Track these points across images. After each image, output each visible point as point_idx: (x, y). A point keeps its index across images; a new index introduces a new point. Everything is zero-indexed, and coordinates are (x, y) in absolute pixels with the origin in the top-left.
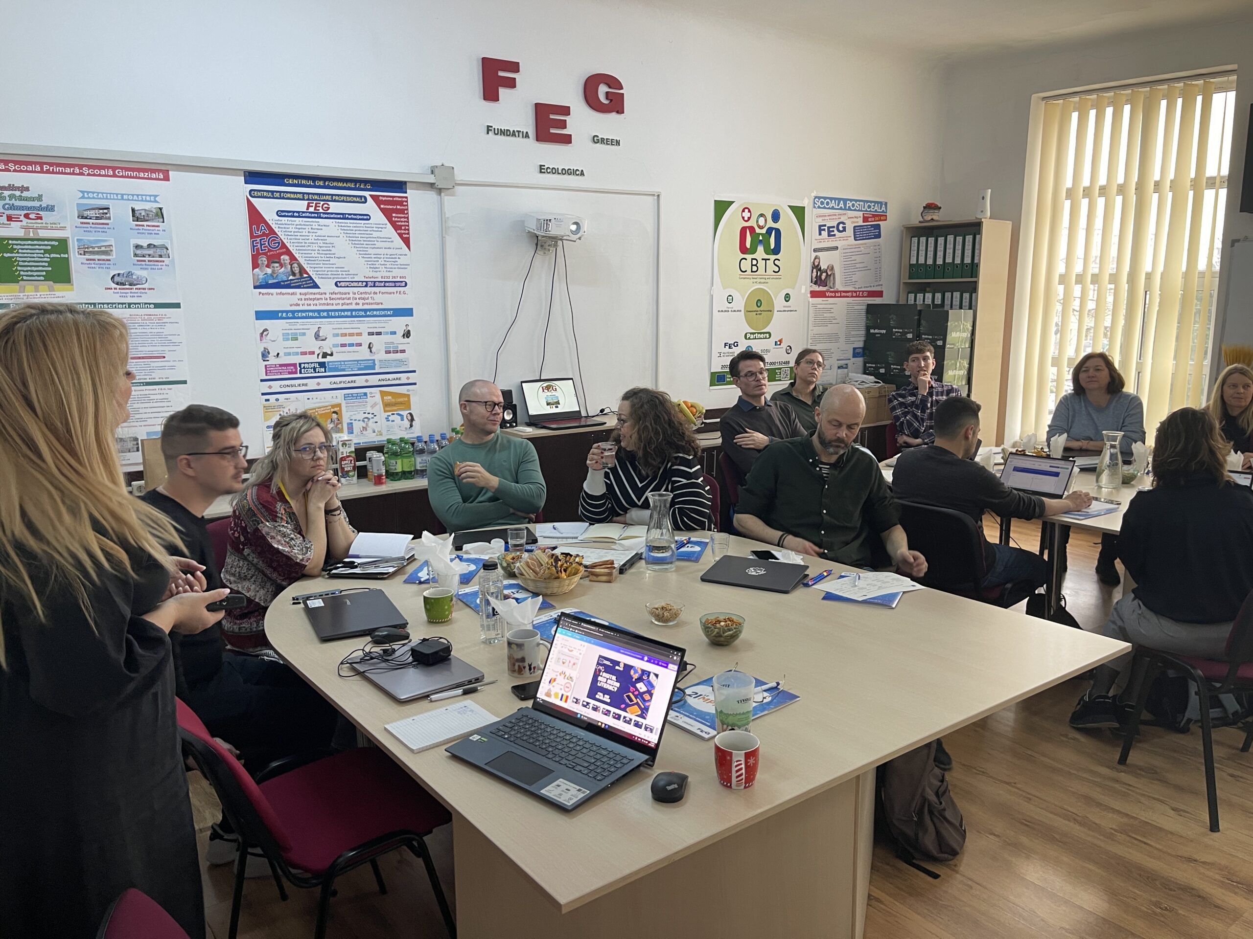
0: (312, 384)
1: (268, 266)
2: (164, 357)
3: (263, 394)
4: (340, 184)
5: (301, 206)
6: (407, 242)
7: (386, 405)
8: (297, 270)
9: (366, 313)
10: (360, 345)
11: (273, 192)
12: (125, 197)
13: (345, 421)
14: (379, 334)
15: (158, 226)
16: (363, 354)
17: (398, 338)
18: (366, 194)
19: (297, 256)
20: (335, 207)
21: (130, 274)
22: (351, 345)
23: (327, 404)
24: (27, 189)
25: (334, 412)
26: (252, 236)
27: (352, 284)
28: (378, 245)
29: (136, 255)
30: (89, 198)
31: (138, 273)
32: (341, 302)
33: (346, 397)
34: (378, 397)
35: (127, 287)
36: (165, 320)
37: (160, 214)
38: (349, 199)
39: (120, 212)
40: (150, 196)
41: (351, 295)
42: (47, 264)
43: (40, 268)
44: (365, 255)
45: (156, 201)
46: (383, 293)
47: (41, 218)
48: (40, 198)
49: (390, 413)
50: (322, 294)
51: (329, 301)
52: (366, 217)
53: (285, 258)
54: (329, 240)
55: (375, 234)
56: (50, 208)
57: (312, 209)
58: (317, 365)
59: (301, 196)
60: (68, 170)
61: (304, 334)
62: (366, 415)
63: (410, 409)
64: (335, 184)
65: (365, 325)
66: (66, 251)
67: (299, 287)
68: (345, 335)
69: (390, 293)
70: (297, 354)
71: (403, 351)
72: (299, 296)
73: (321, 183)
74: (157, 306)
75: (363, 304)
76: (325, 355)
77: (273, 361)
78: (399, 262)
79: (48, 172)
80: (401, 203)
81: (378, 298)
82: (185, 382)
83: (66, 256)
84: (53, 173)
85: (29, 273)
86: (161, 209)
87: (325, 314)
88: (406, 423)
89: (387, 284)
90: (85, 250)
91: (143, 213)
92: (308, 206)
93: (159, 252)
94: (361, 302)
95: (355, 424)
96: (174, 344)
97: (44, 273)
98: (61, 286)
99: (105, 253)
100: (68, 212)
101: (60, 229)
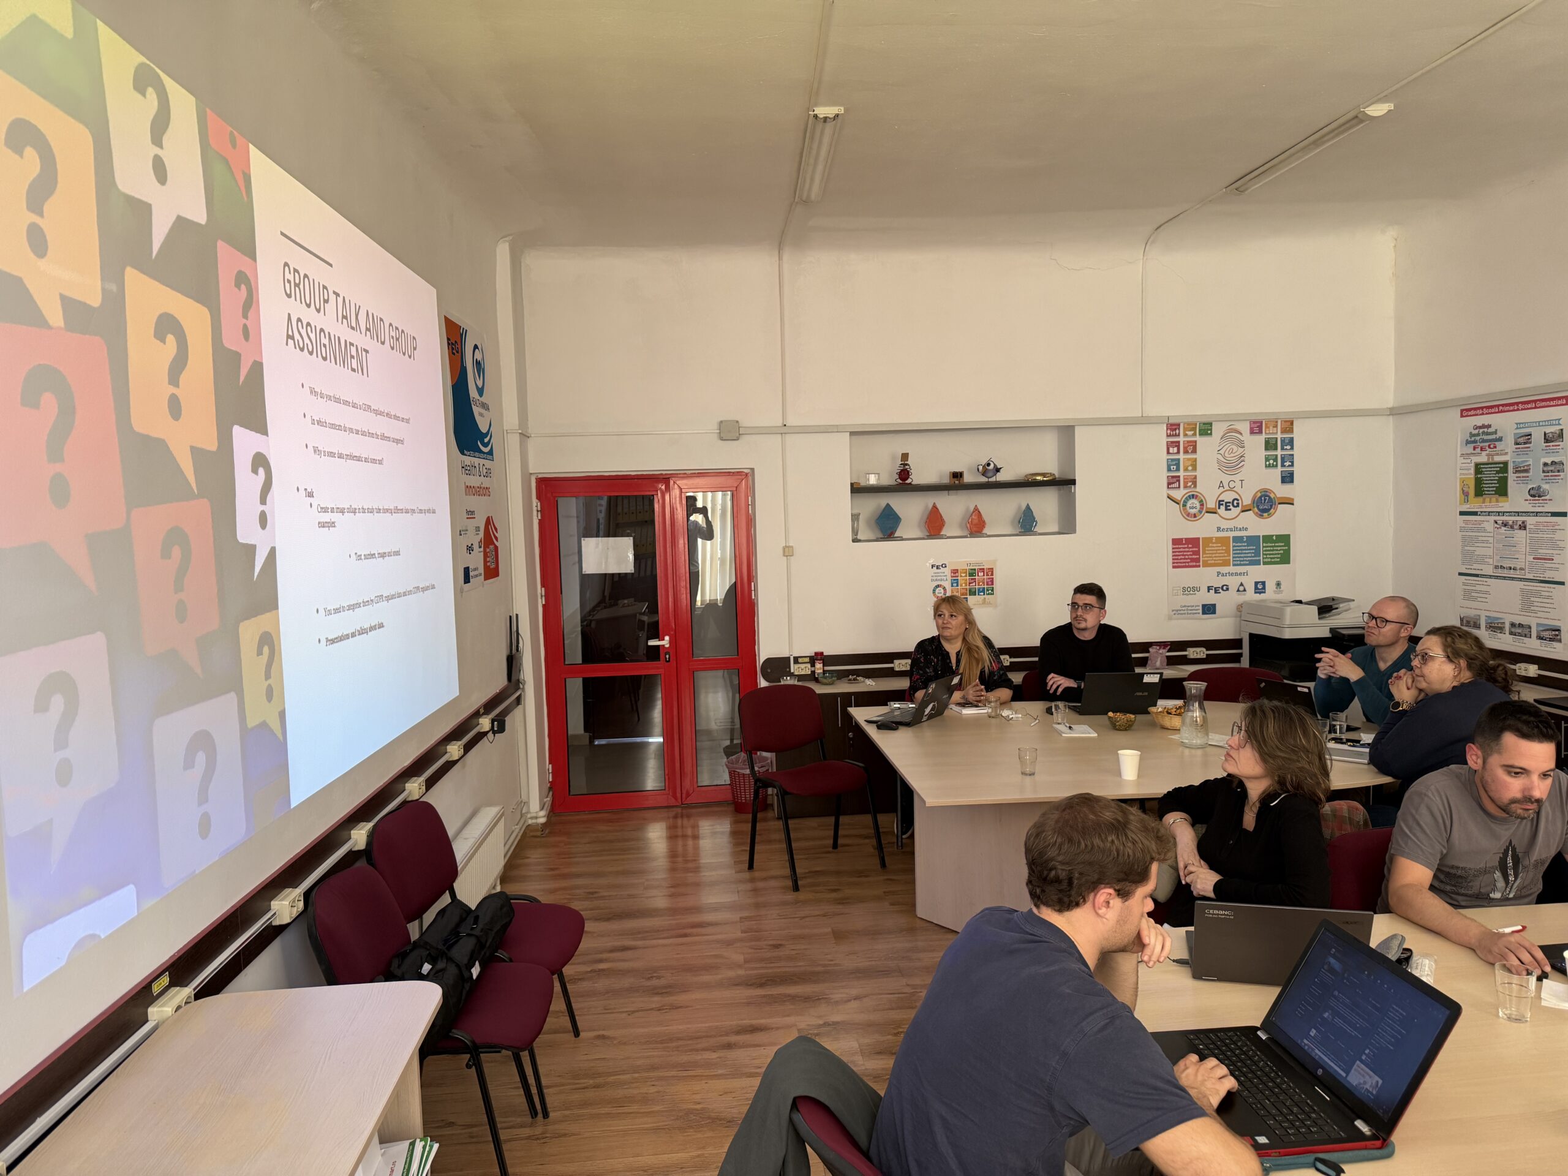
2: (1553, 560)
12: (1541, 424)
15: (1559, 445)
21: (1539, 487)
24: (1489, 426)
29: (1544, 472)
30: (1520, 428)
31: (1545, 486)
35: (1537, 498)
36: (1557, 527)
37: (1561, 435)
39: (1537, 435)
40: (1556, 420)
42: (1496, 482)
43: (1493, 485)
45: (1559, 424)
47: (1495, 447)
48: (1495, 432)
56: (1500, 439)
60: (1511, 408)
66: (1507, 472)
74: (1554, 514)
79: (1502, 412)
82: (1563, 583)
83: (1506, 475)
84: (1504, 412)
85: (1488, 489)
86: (1562, 430)
90: (1517, 471)
91: (1551, 435)
93: (1558, 467)
96: (1562, 549)
97: (1495, 489)
98: (1501, 499)
99: (1527, 471)
100: (1509, 441)
101: (1506, 454)
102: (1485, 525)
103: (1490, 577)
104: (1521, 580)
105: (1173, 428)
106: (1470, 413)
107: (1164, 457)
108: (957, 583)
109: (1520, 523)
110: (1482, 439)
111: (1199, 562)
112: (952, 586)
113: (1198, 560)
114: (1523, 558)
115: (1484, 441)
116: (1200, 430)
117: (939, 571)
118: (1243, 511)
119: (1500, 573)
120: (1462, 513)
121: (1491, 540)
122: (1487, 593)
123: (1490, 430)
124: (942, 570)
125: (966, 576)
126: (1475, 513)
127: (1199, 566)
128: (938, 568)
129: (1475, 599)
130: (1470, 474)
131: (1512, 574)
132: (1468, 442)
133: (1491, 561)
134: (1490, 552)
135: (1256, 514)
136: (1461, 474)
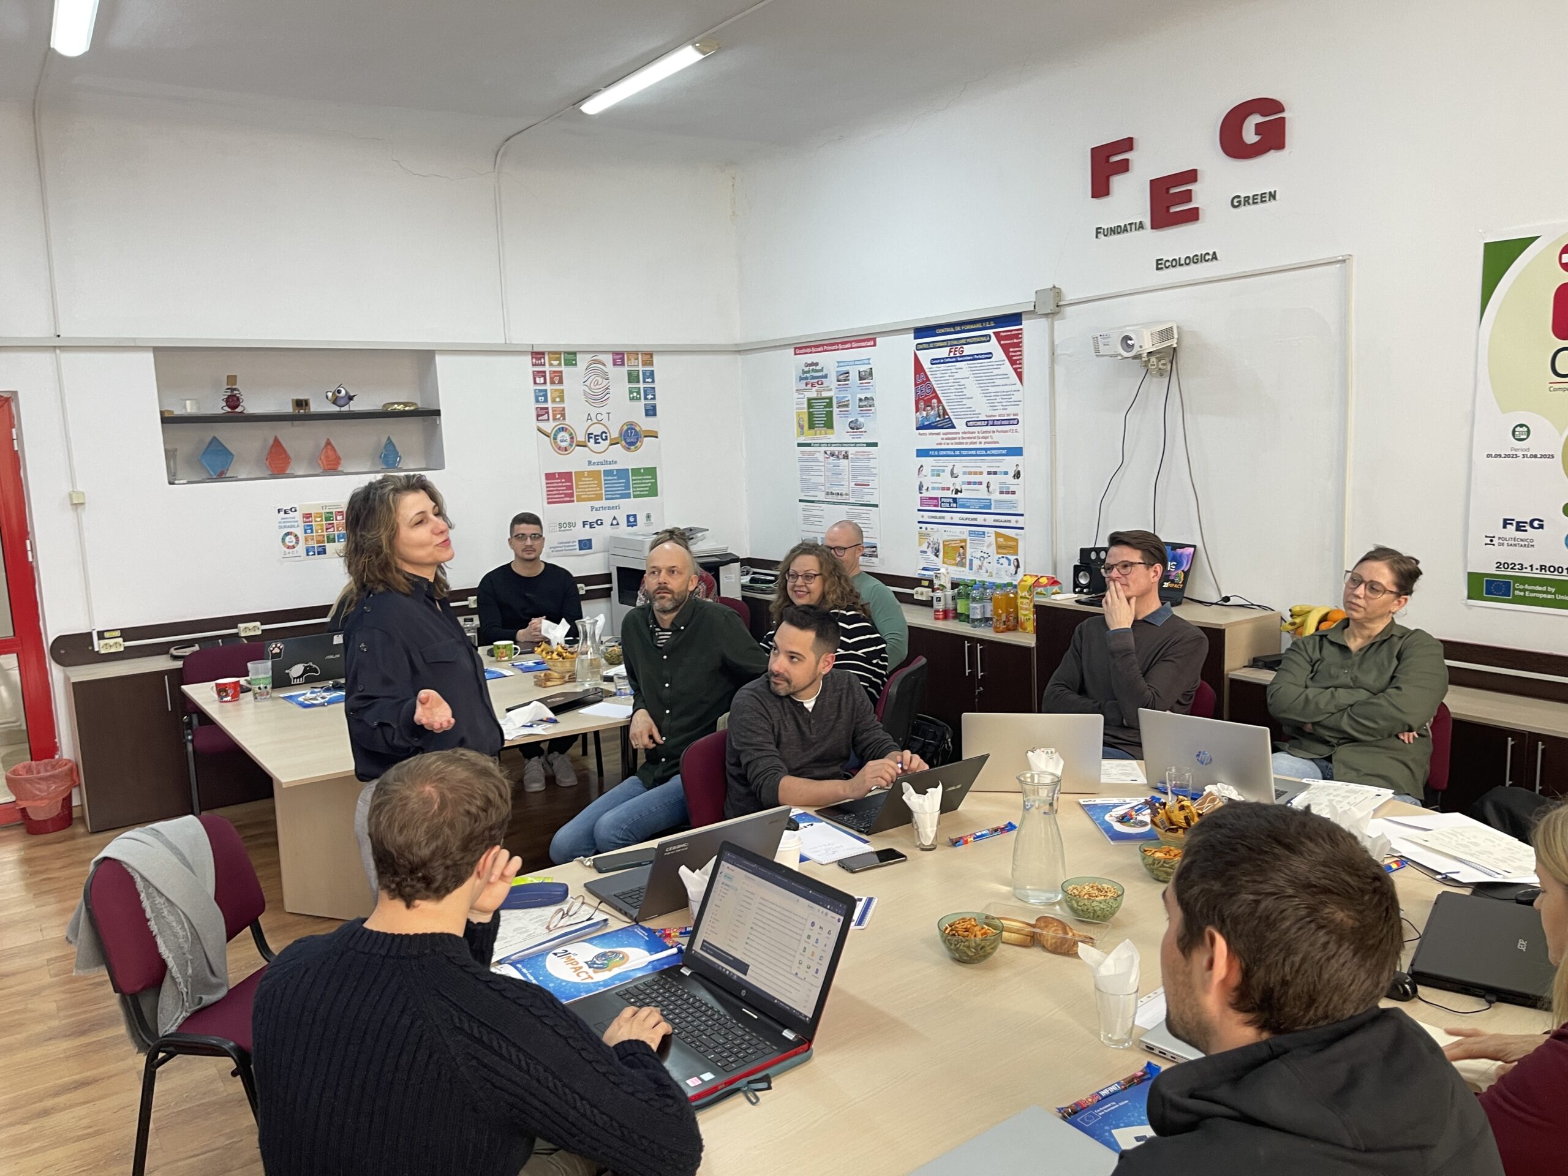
0: (948, 518)
1: (924, 410)
2: (868, 485)
3: (919, 522)
4: (972, 327)
5: (943, 352)
6: (1020, 375)
7: (999, 547)
8: (941, 412)
9: (986, 452)
10: (980, 483)
11: (928, 343)
12: (856, 363)
13: (968, 557)
14: (995, 473)
15: (870, 383)
16: (981, 493)
17: (1009, 478)
18: (990, 332)
19: (942, 399)
20: (969, 350)
21: (857, 420)
22: (975, 483)
23: (956, 538)
24: (817, 364)
25: (962, 547)
26: (916, 385)
27: (979, 423)
28: (998, 382)
29: (860, 406)
30: (840, 366)
31: (861, 420)
32: (969, 441)
33: (971, 533)
34: (993, 538)
35: (855, 430)
36: (870, 456)
37: (871, 374)
38: (978, 339)
39: (854, 376)
40: (866, 359)
41: (976, 435)
42: (824, 415)
43: (822, 419)
44: (986, 394)
45: (869, 363)
46: (1000, 432)
47: (822, 384)
48: (822, 370)
49: (1000, 556)
50: (956, 433)
51: (961, 441)
52: (988, 355)
53: (935, 401)
54: (963, 382)
55: (996, 372)
56: (825, 377)
57: (952, 355)
58: (951, 501)
59: (945, 344)
60: (833, 348)
61: (943, 471)
62: (982, 554)
63: (1017, 555)
64: (968, 327)
65: (985, 464)
66: (832, 407)
67: (942, 428)
68: (970, 473)
69: (1005, 432)
70: (938, 488)
71: (1013, 493)
72: (942, 436)
73: (958, 329)
74: (869, 445)
75: (985, 443)
76: (957, 492)
77: (925, 494)
78: (1014, 398)
79: (826, 351)
80: (1017, 336)
81: (996, 437)
82: (876, 506)
83: (832, 409)
84: (828, 351)
85: (818, 422)
86: (871, 369)
87: (958, 453)
88: (1012, 568)
89: (1003, 422)
90: (839, 406)
91: (863, 373)
92: (950, 352)
93: (870, 402)
94: (983, 441)
95: (974, 559)
96: (875, 475)
97: (823, 422)
98: (829, 431)
99: (847, 406)
100: (833, 377)
101: (830, 390)
102: (817, 455)
103: (823, 502)
104: (846, 504)
105: (538, 355)
106: (802, 351)
107: (533, 387)
108: (312, 529)
109: (843, 453)
110: (812, 376)
111: (573, 496)
112: (306, 533)
113: (572, 495)
114: (847, 485)
115: (813, 378)
116: (565, 360)
117: (287, 516)
118: (612, 444)
119: (831, 498)
120: (800, 445)
121: (822, 468)
122: (821, 517)
123: (818, 368)
124: (292, 514)
125: (321, 521)
126: (809, 445)
127: (573, 501)
128: (286, 512)
129: (812, 523)
130: (804, 408)
131: (839, 499)
132: (801, 379)
133: (823, 488)
134: (821, 480)
135: (624, 447)
136: (797, 408)
